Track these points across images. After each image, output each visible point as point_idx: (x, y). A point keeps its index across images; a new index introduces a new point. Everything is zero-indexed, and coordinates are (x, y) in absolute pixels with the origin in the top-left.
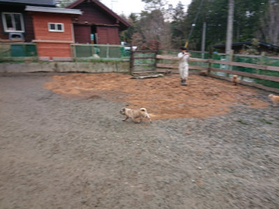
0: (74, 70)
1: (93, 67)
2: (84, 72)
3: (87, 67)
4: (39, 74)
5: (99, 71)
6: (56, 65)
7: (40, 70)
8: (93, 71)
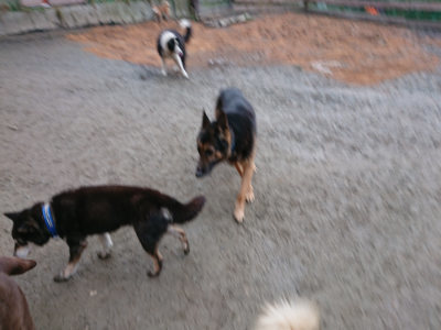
0: (93, 20)
1: (126, 12)
2: (112, 24)
3: (116, 13)
4: (31, 36)
5: (138, 17)
6: (59, 15)
7: (31, 27)
8: (128, 19)
